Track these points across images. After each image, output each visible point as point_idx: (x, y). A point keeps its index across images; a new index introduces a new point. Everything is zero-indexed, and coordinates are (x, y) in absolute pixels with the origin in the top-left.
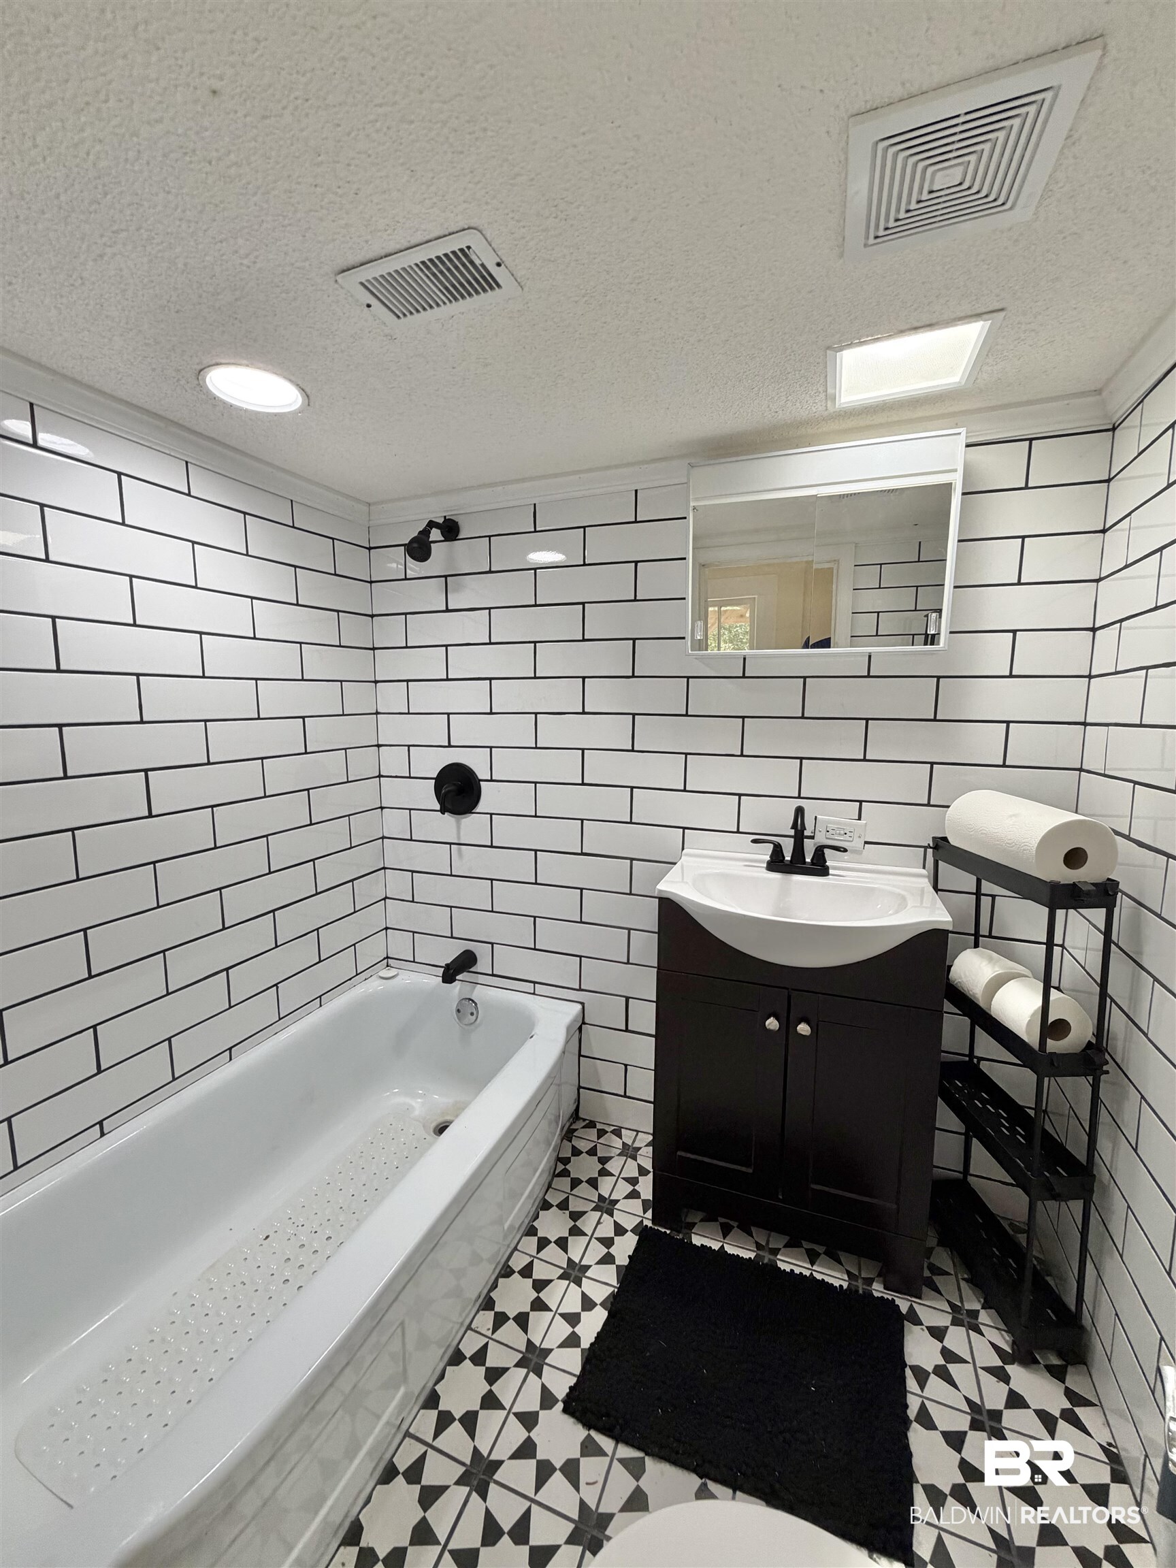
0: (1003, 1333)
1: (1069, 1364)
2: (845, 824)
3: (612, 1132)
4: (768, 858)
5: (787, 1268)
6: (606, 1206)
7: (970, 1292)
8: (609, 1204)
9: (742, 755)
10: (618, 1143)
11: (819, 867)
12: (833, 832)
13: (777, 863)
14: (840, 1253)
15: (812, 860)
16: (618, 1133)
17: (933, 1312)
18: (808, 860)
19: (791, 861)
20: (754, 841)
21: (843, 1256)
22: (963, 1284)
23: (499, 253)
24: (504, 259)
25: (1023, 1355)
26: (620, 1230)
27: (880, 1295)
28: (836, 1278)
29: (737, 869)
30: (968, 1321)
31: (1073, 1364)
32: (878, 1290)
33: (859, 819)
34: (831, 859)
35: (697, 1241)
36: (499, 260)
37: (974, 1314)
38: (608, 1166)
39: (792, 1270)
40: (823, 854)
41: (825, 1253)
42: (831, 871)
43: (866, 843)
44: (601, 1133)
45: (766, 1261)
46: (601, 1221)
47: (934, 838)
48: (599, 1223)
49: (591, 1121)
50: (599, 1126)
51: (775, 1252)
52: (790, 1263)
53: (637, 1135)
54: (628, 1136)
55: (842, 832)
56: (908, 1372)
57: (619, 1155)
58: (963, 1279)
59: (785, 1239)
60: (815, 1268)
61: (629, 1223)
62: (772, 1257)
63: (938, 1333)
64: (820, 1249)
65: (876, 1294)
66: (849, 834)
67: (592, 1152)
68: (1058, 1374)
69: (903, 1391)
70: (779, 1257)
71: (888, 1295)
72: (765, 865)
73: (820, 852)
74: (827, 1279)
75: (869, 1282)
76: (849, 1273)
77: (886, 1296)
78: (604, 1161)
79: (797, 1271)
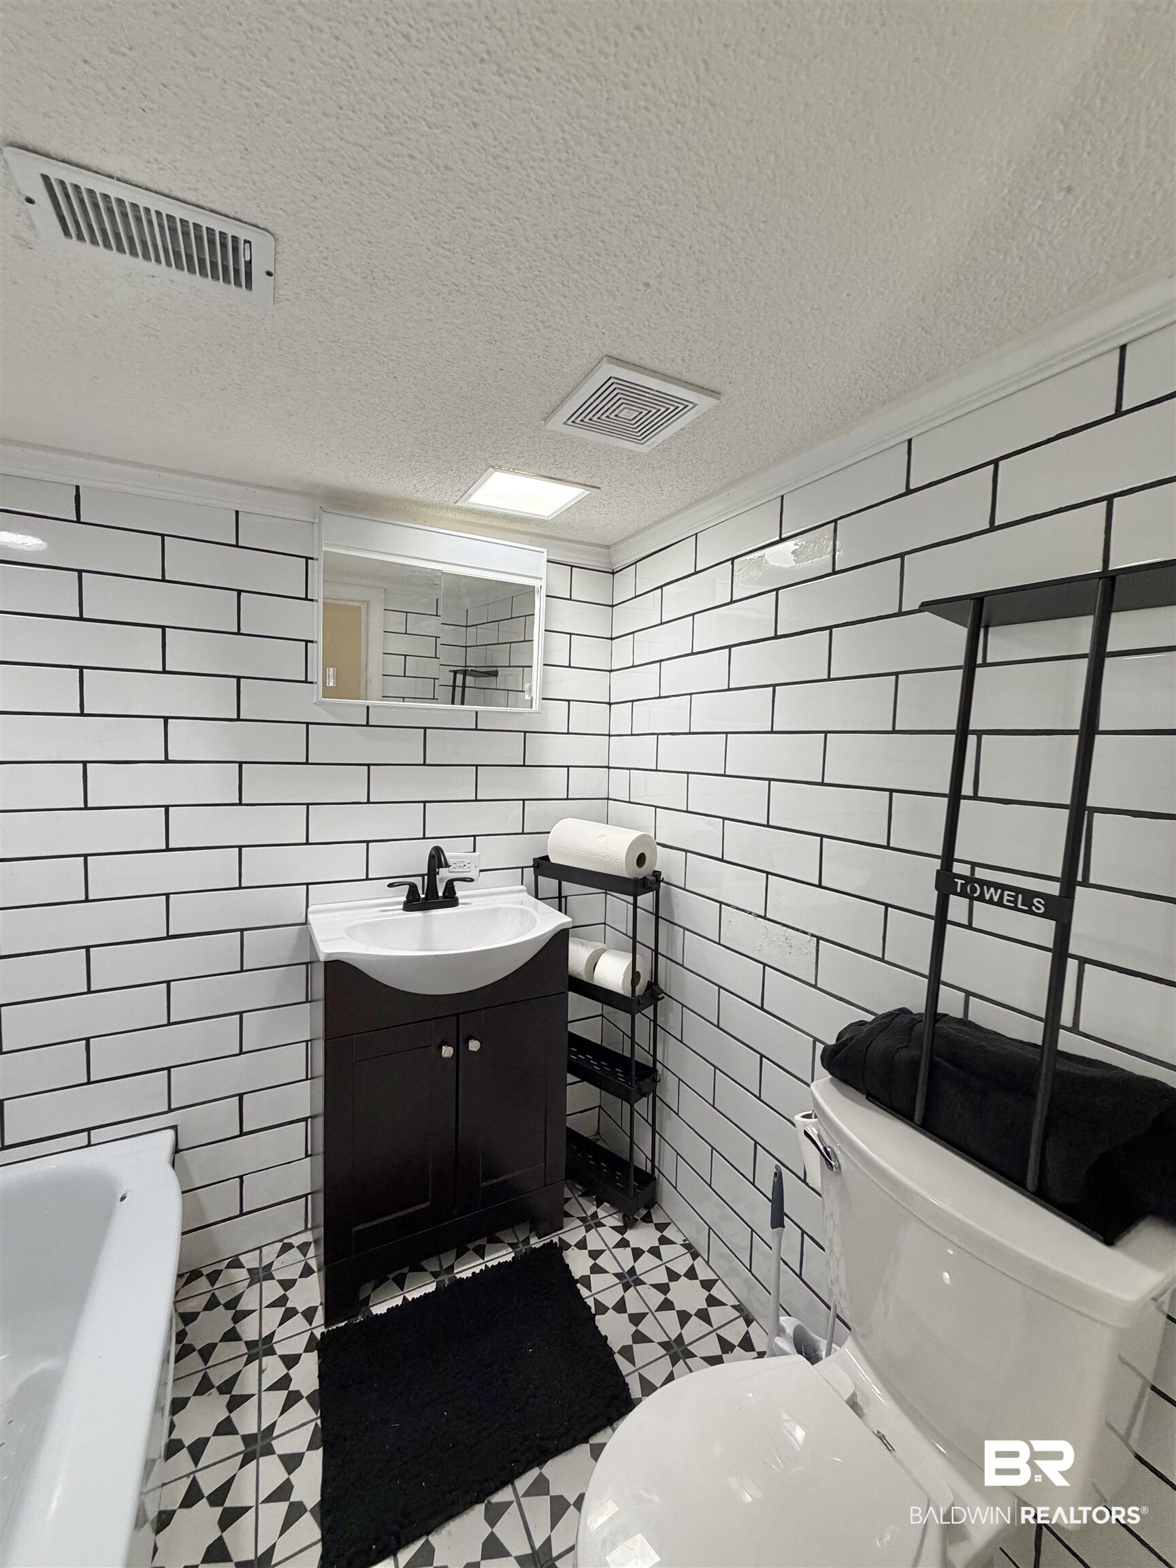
0: (615, 1215)
1: (650, 1208)
2: (463, 857)
3: (228, 1267)
4: (404, 899)
5: (468, 1274)
6: (262, 1348)
7: (587, 1203)
8: (263, 1345)
9: (368, 802)
10: (242, 1274)
11: (450, 899)
12: (455, 866)
13: (413, 903)
14: (497, 1235)
15: (444, 893)
16: (235, 1263)
17: (572, 1233)
18: (440, 894)
19: (426, 898)
20: (390, 885)
21: (500, 1235)
22: (580, 1199)
23: (277, 266)
24: (278, 272)
25: (628, 1223)
26: (291, 1361)
27: (541, 1244)
28: (505, 1255)
29: (373, 915)
30: (592, 1223)
31: (651, 1208)
32: (536, 1242)
33: (474, 851)
34: (461, 890)
35: (379, 1309)
36: (272, 270)
37: (595, 1215)
38: (243, 1306)
39: (474, 1273)
40: (453, 887)
41: (488, 1242)
42: (460, 901)
43: (481, 871)
44: (213, 1277)
45: (447, 1283)
46: (264, 1367)
47: (534, 859)
48: (261, 1372)
49: (192, 1272)
50: (206, 1271)
51: (451, 1269)
52: (467, 1269)
53: (261, 1252)
54: (250, 1261)
55: (462, 865)
56: (579, 1286)
57: (250, 1285)
58: (580, 1196)
59: (453, 1253)
60: (486, 1260)
61: (297, 1346)
62: (451, 1276)
63: (582, 1245)
64: (483, 1241)
65: (538, 1246)
66: (467, 865)
67: (212, 1304)
68: (647, 1219)
69: (581, 1300)
70: (455, 1271)
71: (546, 1240)
72: (402, 907)
73: (450, 886)
74: (502, 1260)
75: (527, 1241)
76: (511, 1245)
77: (546, 1242)
78: (232, 1304)
79: (477, 1270)
